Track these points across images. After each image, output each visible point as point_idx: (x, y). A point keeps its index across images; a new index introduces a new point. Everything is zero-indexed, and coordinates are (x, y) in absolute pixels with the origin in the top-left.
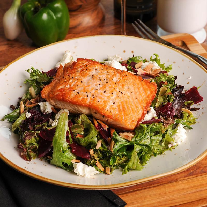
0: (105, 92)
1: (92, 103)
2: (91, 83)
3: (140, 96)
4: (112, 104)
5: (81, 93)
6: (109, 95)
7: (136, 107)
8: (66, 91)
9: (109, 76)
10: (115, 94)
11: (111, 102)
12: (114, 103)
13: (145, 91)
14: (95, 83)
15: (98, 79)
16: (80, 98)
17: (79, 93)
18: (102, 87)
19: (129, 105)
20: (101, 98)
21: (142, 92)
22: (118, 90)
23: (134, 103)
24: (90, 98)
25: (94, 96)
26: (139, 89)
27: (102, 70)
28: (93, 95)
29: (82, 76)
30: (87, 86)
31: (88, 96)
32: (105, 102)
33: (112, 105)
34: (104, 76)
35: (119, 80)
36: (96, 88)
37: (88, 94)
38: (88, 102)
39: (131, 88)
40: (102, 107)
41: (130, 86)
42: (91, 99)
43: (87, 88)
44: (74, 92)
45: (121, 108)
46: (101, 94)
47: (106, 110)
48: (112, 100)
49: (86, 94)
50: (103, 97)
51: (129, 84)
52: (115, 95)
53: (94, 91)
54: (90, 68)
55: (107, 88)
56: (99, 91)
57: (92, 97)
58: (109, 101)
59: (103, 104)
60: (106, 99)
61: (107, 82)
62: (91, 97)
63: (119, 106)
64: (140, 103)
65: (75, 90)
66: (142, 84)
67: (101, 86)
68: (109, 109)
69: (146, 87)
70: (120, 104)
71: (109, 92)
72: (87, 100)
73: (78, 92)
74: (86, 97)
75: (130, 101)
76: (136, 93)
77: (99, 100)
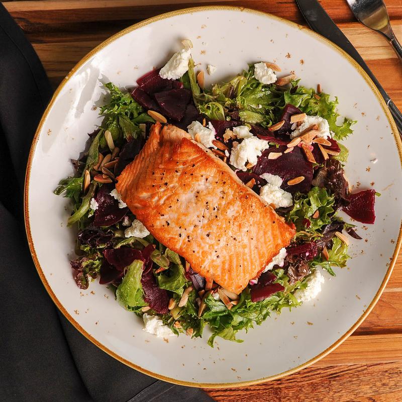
0: (208, 235)
1: (184, 250)
2: (191, 210)
3: (264, 246)
4: (215, 258)
5: (172, 225)
6: (213, 242)
7: (252, 263)
8: (151, 209)
9: (223, 203)
10: (224, 240)
11: (214, 254)
12: (218, 257)
13: (274, 238)
14: (198, 213)
15: (205, 204)
16: (168, 235)
17: (168, 224)
18: (207, 224)
19: (241, 262)
20: (199, 246)
21: (267, 240)
22: (230, 234)
23: (250, 256)
24: (183, 241)
25: (190, 238)
26: (265, 233)
27: (216, 185)
28: (188, 237)
29: (181, 185)
30: (184, 214)
31: (180, 235)
32: (204, 253)
33: (213, 261)
34: (214, 201)
35: (238, 215)
36: (197, 223)
37: (182, 231)
38: (178, 246)
39: (254, 230)
40: (198, 262)
41: (252, 227)
42: (184, 243)
43: (183, 218)
44: (162, 217)
45: (227, 266)
46: (202, 238)
47: (203, 268)
48: (216, 252)
49: (178, 230)
50: (203, 245)
51: (251, 223)
52: (222, 243)
53: (192, 228)
54: (197, 173)
55: (214, 229)
56: (199, 231)
57: (187, 240)
58: (211, 253)
59: (201, 257)
60: (206, 248)
61: (216, 217)
62: (185, 239)
63: (223, 263)
64: (260, 258)
65: (163, 215)
66: (273, 227)
67: (206, 221)
68: (207, 266)
69: (277, 232)
70: (227, 258)
71: (215, 238)
72: (177, 242)
73: (167, 222)
74: (177, 237)
75: (244, 254)
76: (258, 240)
77: (196, 249)
